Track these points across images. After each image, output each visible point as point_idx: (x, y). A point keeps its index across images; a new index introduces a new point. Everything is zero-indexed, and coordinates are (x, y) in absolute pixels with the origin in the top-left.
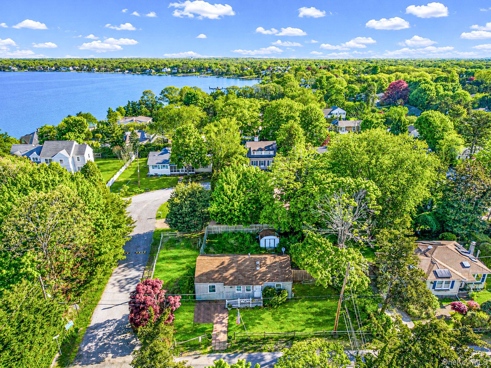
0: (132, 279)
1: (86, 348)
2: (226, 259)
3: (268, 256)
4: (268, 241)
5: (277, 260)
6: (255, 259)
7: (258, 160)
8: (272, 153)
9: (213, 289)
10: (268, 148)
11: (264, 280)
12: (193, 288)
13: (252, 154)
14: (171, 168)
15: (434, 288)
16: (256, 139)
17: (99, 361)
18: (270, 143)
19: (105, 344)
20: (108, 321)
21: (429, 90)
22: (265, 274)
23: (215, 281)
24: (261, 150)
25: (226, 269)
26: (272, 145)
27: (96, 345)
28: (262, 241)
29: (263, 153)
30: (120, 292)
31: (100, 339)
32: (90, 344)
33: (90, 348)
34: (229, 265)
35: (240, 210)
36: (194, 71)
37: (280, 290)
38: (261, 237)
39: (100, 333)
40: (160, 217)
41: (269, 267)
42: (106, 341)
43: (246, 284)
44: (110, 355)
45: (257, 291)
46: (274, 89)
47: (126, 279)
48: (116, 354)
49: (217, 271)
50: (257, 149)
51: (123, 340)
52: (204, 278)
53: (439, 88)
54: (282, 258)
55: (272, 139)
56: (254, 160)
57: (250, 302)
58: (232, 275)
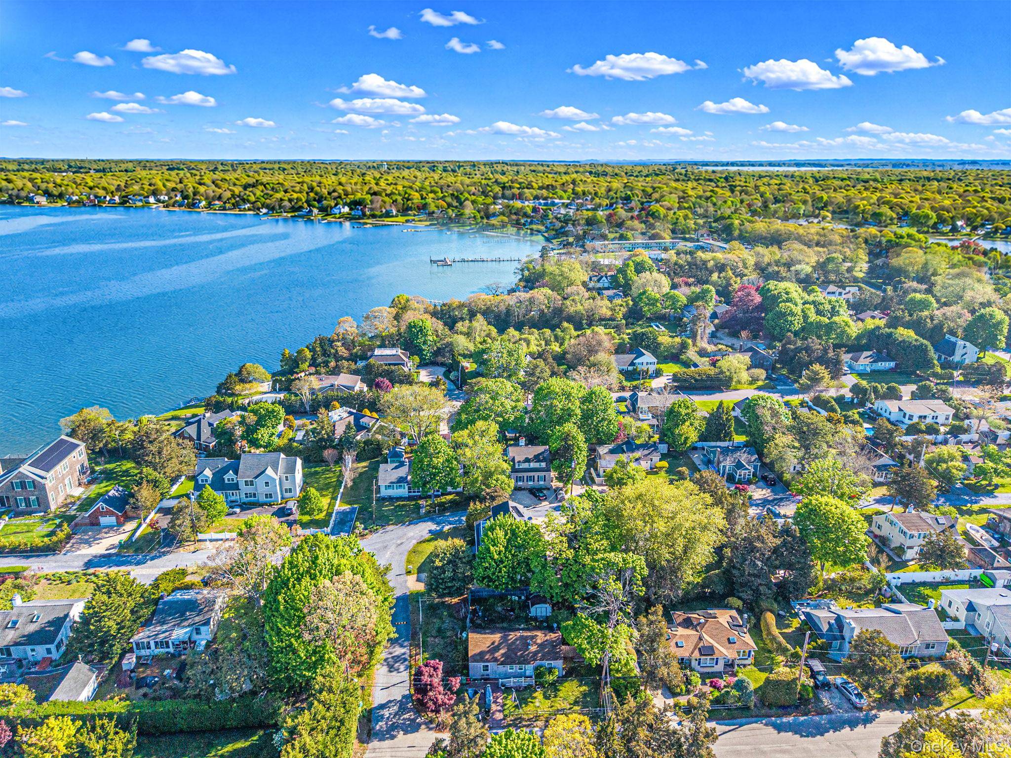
0: (398, 657)
1: (378, 727)
2: (497, 637)
3: (539, 633)
4: (539, 610)
5: (548, 637)
6: (527, 637)
7: (525, 475)
8: (543, 465)
9: (486, 668)
10: (537, 458)
11: (535, 660)
12: (466, 667)
13: (517, 467)
14: (409, 488)
15: (699, 664)
16: (522, 442)
17: (393, 737)
18: (540, 449)
19: (394, 723)
20: (390, 701)
21: (792, 314)
22: (535, 654)
23: (487, 661)
24: (527, 460)
25: (497, 648)
26: (543, 453)
27: (386, 724)
28: (533, 609)
29: (533, 465)
30: (391, 672)
31: (388, 718)
32: (380, 723)
33: (381, 727)
34: (500, 644)
35: (508, 576)
36: (394, 212)
37: (551, 668)
38: (533, 605)
39: (386, 713)
40: (410, 572)
41: (540, 645)
42: (394, 720)
43: (519, 663)
44: (402, 733)
45: (529, 669)
46: (546, 302)
47: (393, 657)
48: (406, 732)
49: (488, 652)
50: (522, 459)
51: (409, 719)
52: (478, 658)
53: (809, 309)
54: (553, 635)
55: (544, 444)
56: (520, 475)
57: (523, 682)
58: (503, 655)
